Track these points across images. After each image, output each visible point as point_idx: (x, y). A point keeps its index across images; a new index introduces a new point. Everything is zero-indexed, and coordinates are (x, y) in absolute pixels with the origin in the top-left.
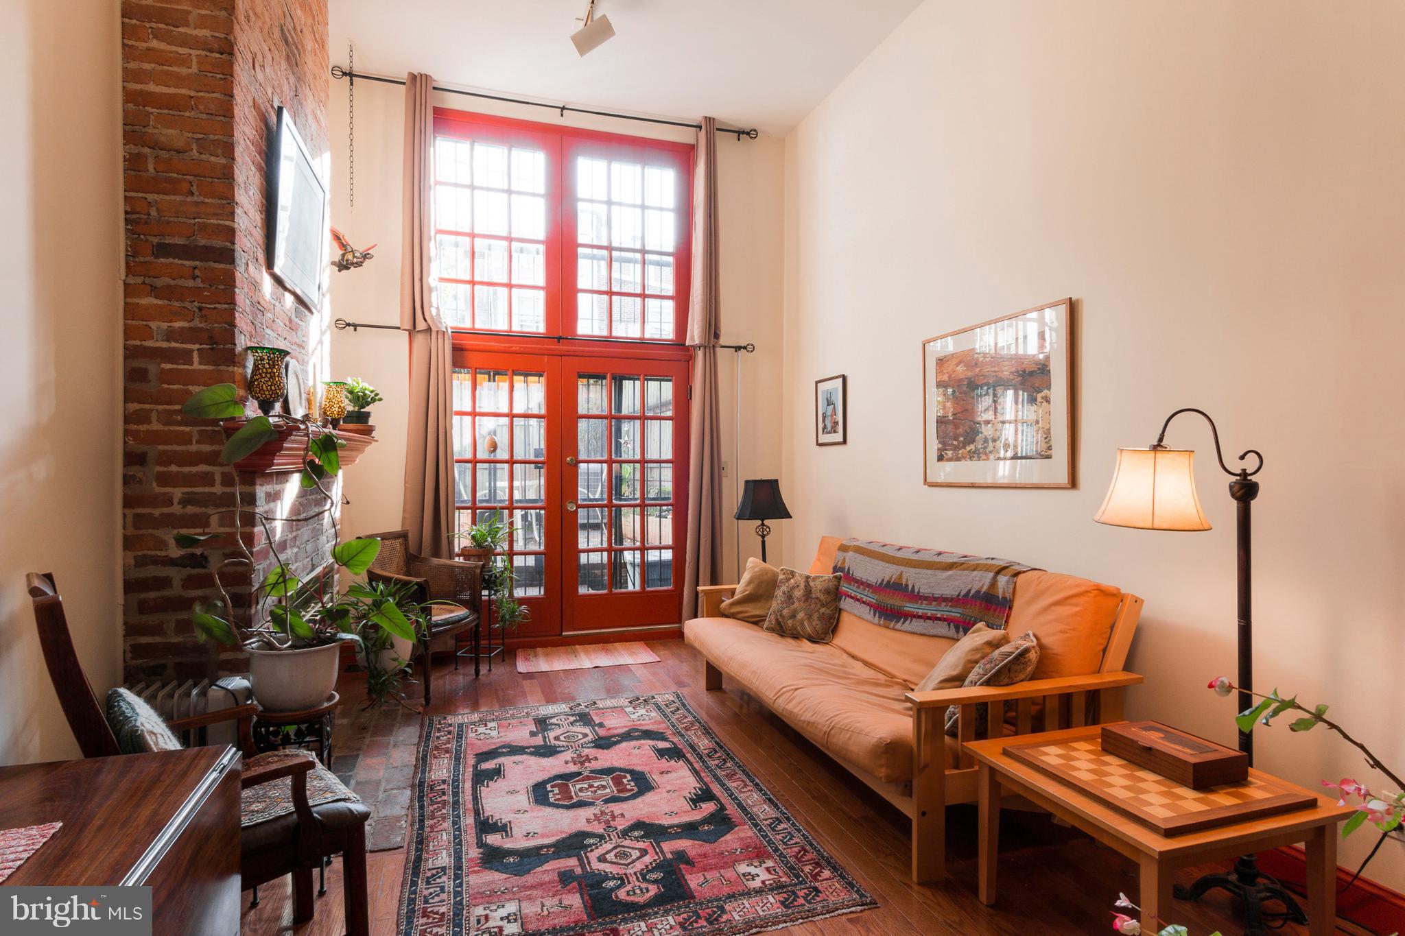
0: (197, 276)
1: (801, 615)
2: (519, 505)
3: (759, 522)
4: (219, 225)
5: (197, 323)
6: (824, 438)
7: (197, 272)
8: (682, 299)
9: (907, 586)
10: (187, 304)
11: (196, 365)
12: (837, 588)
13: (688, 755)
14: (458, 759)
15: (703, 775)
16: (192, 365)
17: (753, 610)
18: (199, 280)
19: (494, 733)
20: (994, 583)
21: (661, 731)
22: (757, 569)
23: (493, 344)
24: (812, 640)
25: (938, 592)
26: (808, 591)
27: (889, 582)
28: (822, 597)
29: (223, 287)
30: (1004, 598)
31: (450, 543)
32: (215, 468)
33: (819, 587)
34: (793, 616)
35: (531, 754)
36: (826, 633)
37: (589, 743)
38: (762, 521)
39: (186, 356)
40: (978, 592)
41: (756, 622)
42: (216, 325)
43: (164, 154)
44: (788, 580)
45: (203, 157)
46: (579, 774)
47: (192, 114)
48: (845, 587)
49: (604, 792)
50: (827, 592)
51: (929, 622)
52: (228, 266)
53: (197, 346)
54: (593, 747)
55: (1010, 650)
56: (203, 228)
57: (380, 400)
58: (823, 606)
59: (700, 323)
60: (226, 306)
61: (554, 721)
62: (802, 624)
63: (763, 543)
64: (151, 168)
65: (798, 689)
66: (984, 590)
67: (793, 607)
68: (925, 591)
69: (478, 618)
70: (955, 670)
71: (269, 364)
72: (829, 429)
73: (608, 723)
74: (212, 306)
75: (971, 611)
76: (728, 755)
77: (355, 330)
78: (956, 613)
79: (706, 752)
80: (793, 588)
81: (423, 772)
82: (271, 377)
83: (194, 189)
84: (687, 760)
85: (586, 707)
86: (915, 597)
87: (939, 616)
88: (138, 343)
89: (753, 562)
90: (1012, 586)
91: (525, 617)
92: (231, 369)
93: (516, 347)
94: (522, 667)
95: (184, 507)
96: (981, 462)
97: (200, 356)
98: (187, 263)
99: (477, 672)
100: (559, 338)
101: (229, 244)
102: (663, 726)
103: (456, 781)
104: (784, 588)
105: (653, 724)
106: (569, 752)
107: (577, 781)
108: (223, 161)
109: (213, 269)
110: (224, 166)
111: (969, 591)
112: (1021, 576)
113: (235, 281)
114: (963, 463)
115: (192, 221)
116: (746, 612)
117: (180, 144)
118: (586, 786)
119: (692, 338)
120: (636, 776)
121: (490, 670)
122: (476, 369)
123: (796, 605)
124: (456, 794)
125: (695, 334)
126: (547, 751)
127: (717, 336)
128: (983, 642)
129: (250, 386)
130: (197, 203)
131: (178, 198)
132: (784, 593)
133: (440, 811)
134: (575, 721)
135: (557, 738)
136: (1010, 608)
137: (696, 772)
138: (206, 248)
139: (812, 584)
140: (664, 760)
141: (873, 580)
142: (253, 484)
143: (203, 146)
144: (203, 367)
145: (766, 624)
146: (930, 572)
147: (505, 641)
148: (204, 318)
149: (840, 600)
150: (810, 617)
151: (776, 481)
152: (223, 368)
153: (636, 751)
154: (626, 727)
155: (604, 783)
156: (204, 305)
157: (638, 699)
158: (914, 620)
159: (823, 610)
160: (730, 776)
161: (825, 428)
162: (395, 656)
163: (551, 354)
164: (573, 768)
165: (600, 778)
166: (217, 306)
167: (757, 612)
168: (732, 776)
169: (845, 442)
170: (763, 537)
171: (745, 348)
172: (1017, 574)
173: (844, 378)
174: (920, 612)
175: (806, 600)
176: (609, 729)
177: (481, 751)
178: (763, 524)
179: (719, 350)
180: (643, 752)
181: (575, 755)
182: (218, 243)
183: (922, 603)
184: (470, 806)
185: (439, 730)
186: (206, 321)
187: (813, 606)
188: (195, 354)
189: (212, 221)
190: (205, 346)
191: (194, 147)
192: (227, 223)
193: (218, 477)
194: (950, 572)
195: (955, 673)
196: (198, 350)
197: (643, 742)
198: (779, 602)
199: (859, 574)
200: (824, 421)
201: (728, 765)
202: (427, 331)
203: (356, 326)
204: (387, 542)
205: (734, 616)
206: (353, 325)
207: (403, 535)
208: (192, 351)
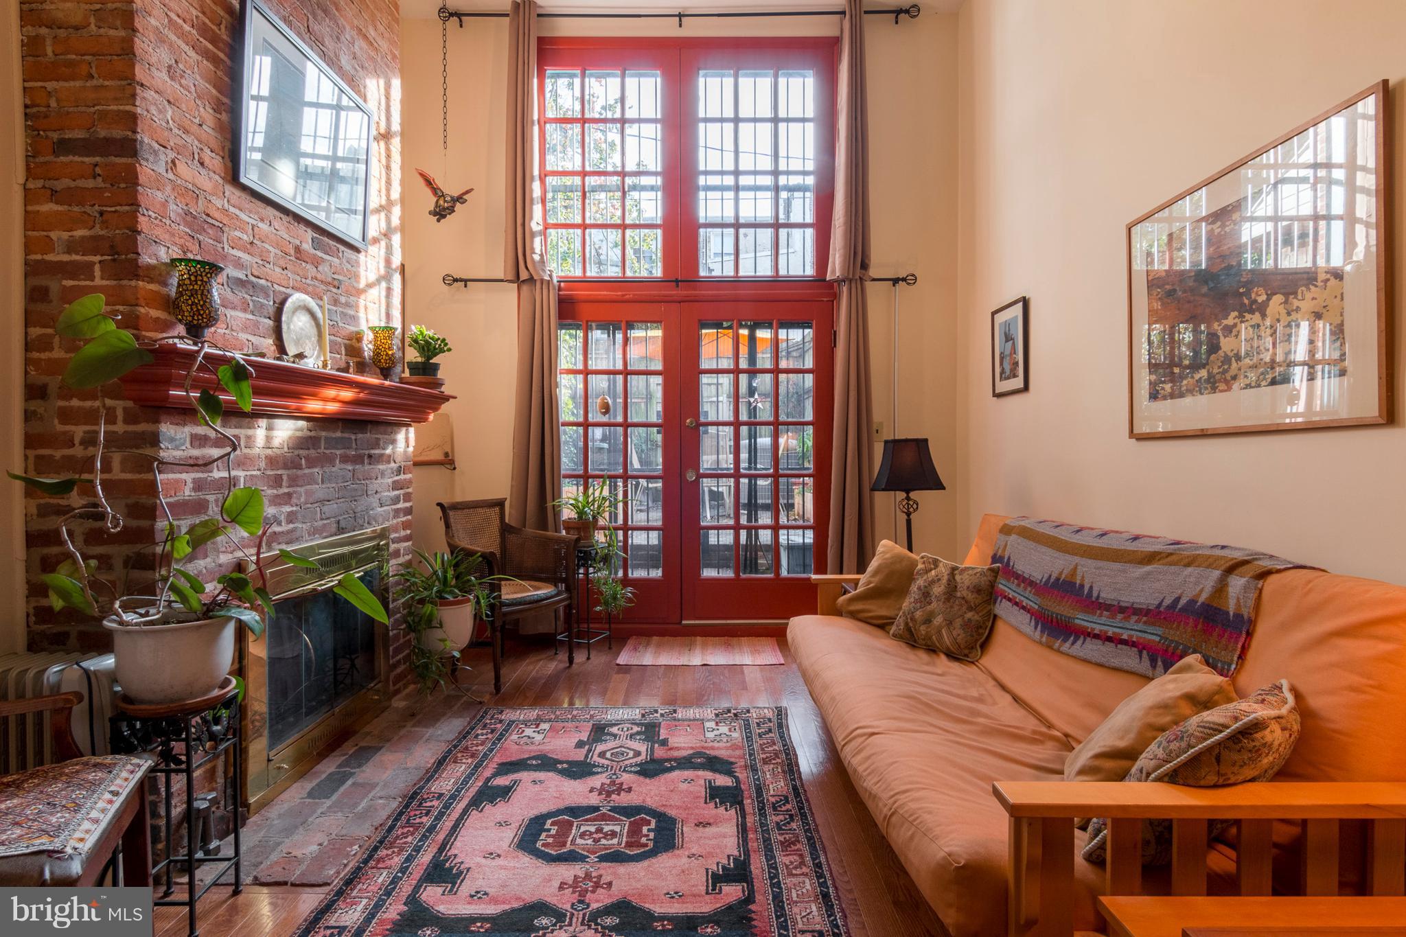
0: (99, 175)
1: (938, 620)
2: (635, 473)
3: (902, 495)
4: (119, 111)
5: (98, 231)
6: (1003, 386)
7: (98, 170)
8: (823, 226)
9: (1082, 586)
10: (88, 209)
11: (98, 281)
12: (992, 585)
13: (747, 802)
14: (477, 767)
15: (751, 836)
16: (93, 281)
17: (878, 609)
18: (100, 179)
19: (538, 737)
20: (1221, 589)
21: (732, 760)
22: (887, 556)
23: (607, 292)
24: (951, 656)
25: (1127, 599)
26: (952, 587)
27: (1058, 579)
28: (970, 597)
29: (123, 185)
30: (1238, 616)
31: (557, 513)
32: (117, 402)
33: (967, 583)
34: (928, 621)
35: (563, 772)
36: (973, 649)
37: (636, 765)
38: (908, 493)
39: (85, 270)
40: (1192, 602)
41: (882, 625)
42: (117, 232)
43: (62, 33)
44: (927, 571)
45: (102, 31)
46: (596, 809)
48: (1003, 585)
49: (610, 842)
50: (977, 590)
51: (1110, 647)
52: (130, 160)
53: (97, 258)
54: (636, 772)
55: (1221, 720)
56: (103, 115)
57: (449, 350)
58: (970, 609)
59: (842, 251)
60: (127, 208)
61: (614, 730)
62: (939, 632)
63: (909, 522)
64: (49, 51)
65: (874, 734)
66: (1201, 600)
67: (929, 608)
68: (1108, 595)
69: (570, 598)
70: (1122, 738)
71: (189, 279)
72: (1008, 372)
73: (673, 741)
74: (113, 209)
75: (1179, 634)
76: (801, 808)
77: (466, 286)
78: (1152, 634)
79: (772, 800)
80: (932, 582)
81: (428, 780)
82: (192, 295)
83: (93, 71)
84: (743, 810)
85: (662, 715)
86: (1094, 604)
87: (1125, 637)
88: (38, 257)
89: (884, 546)
90: (1253, 596)
91: (629, 600)
92: (133, 283)
93: (630, 295)
94: (623, 659)
95: (86, 448)
96: (1218, 395)
97: (102, 270)
98: (86, 160)
99: (571, 661)
100: (677, 281)
101: (130, 133)
102: (738, 753)
103: (453, 797)
104: (920, 582)
105: (727, 748)
106: (604, 775)
107: (587, 820)
108: (124, 33)
109: (114, 165)
110: (125, 40)
111: (1178, 599)
112: (1273, 579)
113: (137, 178)
114: (1188, 400)
115: (92, 110)
116: (869, 611)
117: (77, 19)
118: (593, 829)
119: (834, 271)
120: (663, 825)
121: (588, 658)
122: (587, 322)
123: (934, 605)
124: (438, 818)
125: (836, 267)
126: (579, 770)
127: (865, 266)
128: (1178, 693)
129: (172, 306)
130: (96, 88)
131: (77, 84)
132: (919, 588)
133: (406, 837)
134: (638, 733)
135: (602, 755)
136: (1249, 635)
137: (743, 830)
138: (106, 139)
139: (958, 578)
140: (712, 805)
141: (1038, 575)
142: (157, 421)
143: (101, 18)
144: (105, 283)
145: (893, 629)
146: (1117, 566)
147: (613, 626)
148: (105, 225)
149: (995, 603)
150: (950, 623)
151: (926, 441)
152: (125, 282)
153: (684, 786)
154: (692, 748)
155: (617, 829)
156: (105, 209)
157: (729, 711)
158: (1088, 639)
159: (969, 615)
160: (786, 845)
161: (1002, 372)
162: (444, 636)
163: (669, 300)
164: (594, 800)
165: (617, 820)
166: (118, 208)
167: (884, 612)
168: (789, 846)
169: (1026, 388)
170: (908, 514)
171: (904, 280)
172: (1264, 574)
173: (1025, 302)
174: (1097, 629)
175: (948, 600)
176: (671, 749)
177: (509, 760)
178: (908, 498)
179: (868, 285)
180: (692, 789)
181: (608, 781)
182: (118, 133)
183: (1101, 615)
184: (441, 837)
185: (484, 727)
186: (107, 228)
187: (956, 608)
188: (97, 268)
189: (112, 107)
190: (106, 257)
191: (92, 20)
192: (128, 108)
193: (119, 413)
194: (1148, 568)
195: (1122, 744)
196: (100, 262)
197: (701, 773)
198: (912, 600)
199: (1021, 567)
200: (1001, 364)
201: (794, 825)
202: (531, 280)
203: (466, 281)
204: (480, 510)
205: (854, 615)
206: (461, 280)
207: (500, 504)
208: (93, 264)
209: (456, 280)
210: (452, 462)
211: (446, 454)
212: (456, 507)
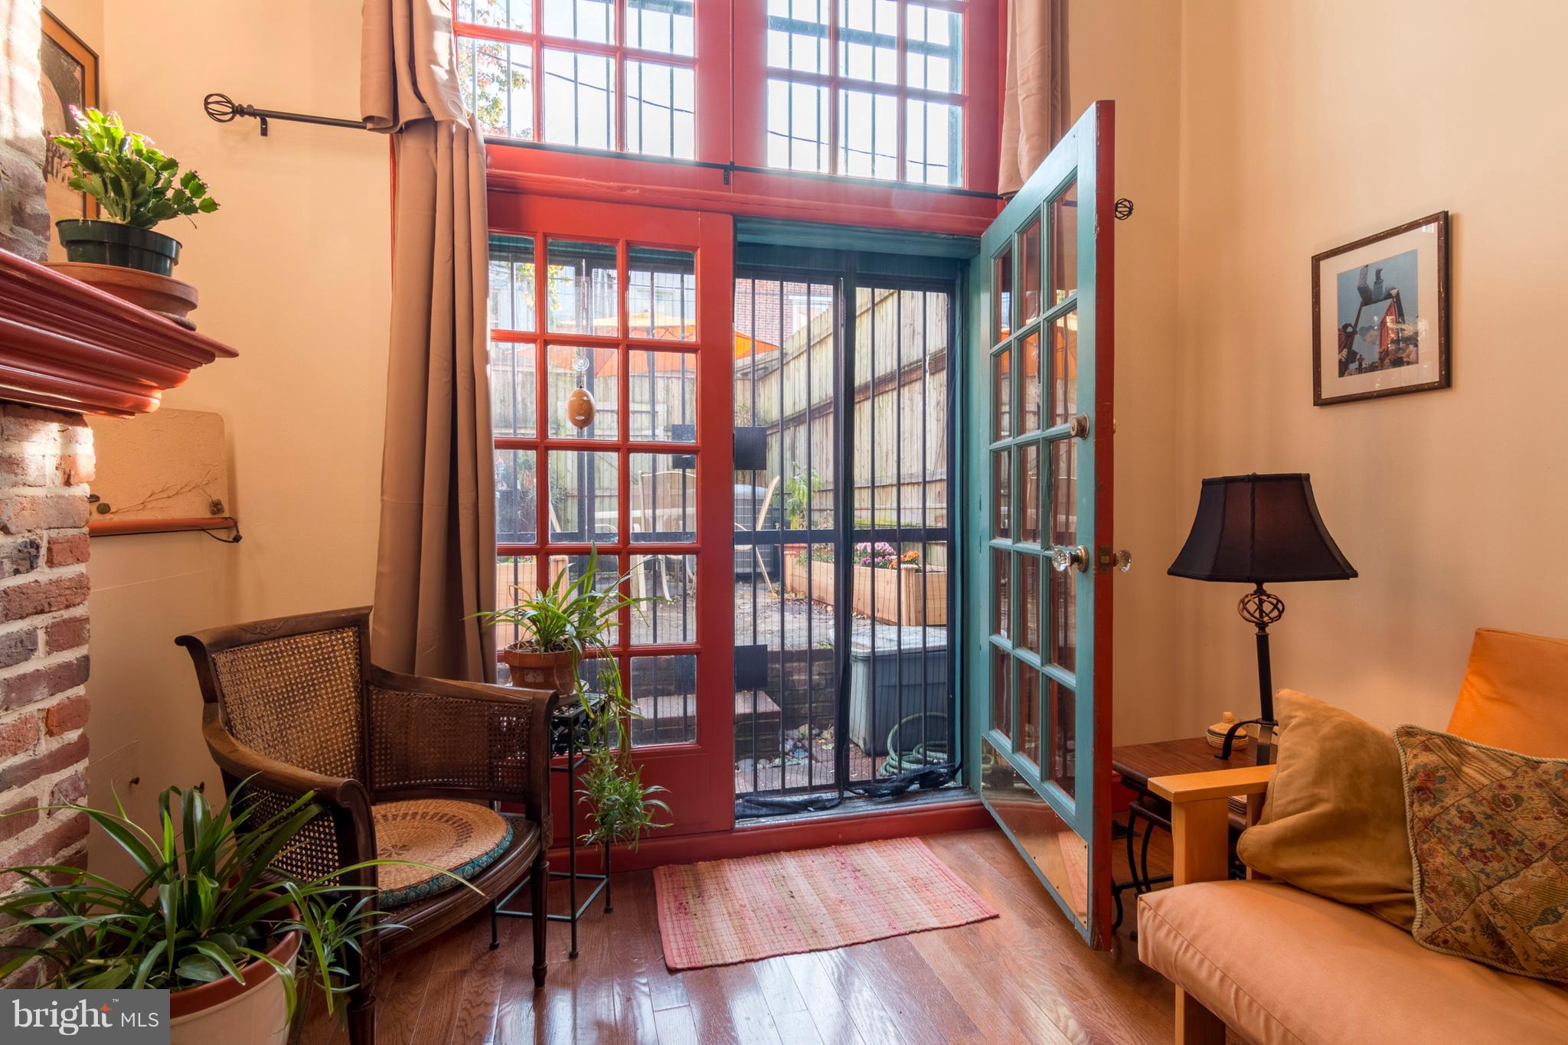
2: (643, 543)
23: (583, 180)
31: (486, 634)
38: (1260, 585)
41: (1379, 909)
57: (211, 206)
63: (1263, 642)
72: (1371, 358)
77: (264, 125)
93: (633, 190)
99: (539, 972)
116: (1336, 872)
119: (1014, 177)
122: (546, 236)
151: (1307, 477)
161: (1349, 360)
169: (1446, 381)
170: (1262, 626)
173: (1446, 224)
178: (1260, 591)
200: (1347, 345)
202: (427, 124)
203: (264, 116)
204: (304, 640)
205: (1287, 881)
206: (252, 112)
207: (356, 622)
209: (239, 111)
210: (231, 524)
211: (216, 507)
212: (234, 640)
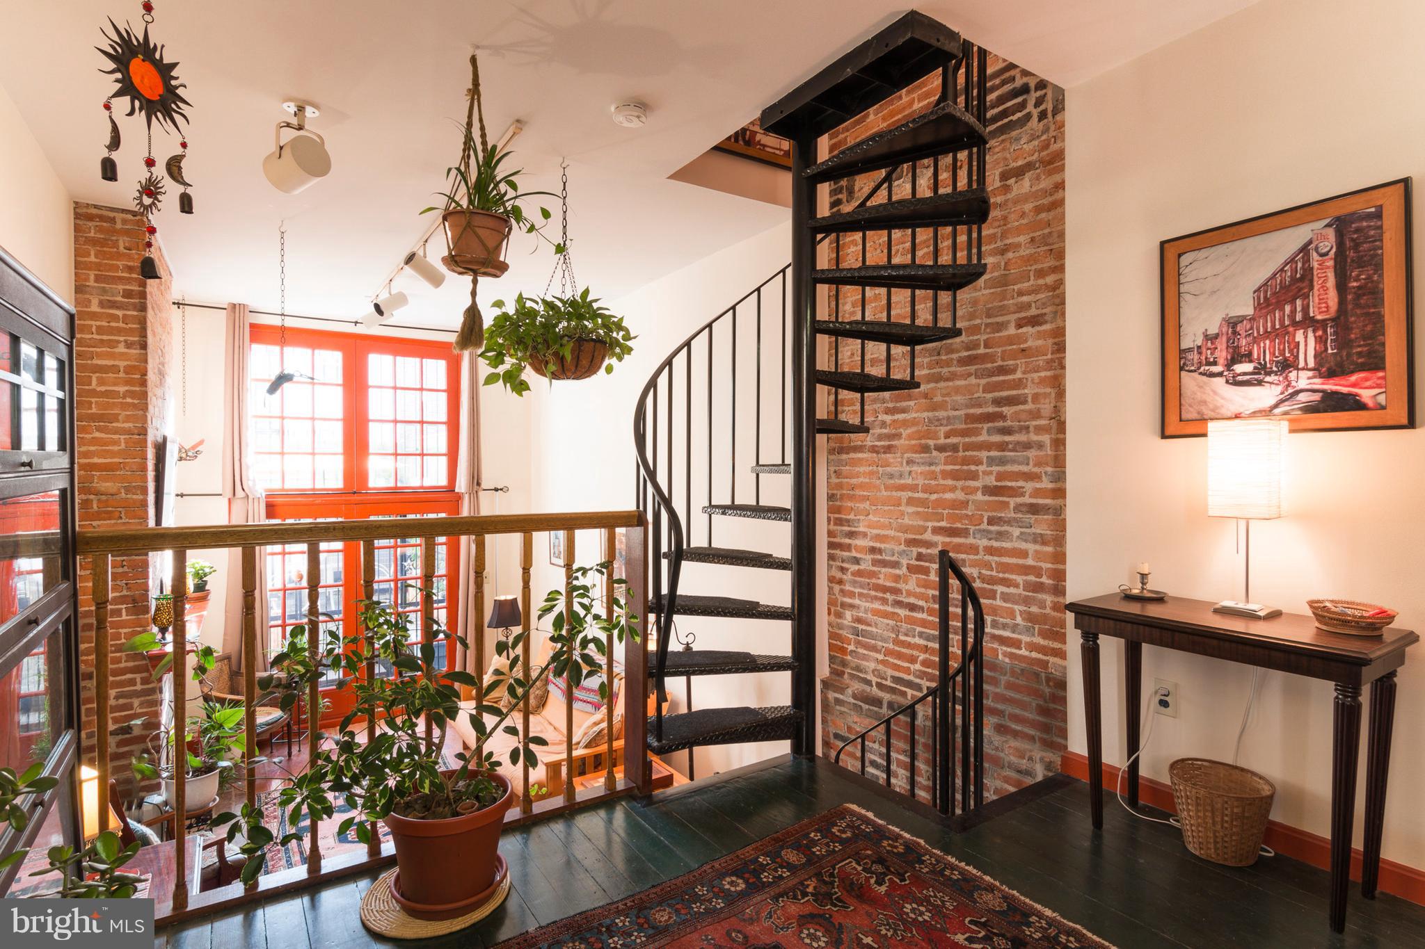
0: (125, 566)
3: (504, 630)
5: (125, 593)
6: (554, 560)
7: (125, 563)
8: (453, 455)
10: (119, 583)
11: (124, 617)
16: (122, 617)
22: (498, 665)
23: (300, 499)
25: (590, 686)
29: (140, 570)
30: (616, 692)
32: (136, 675)
36: (538, 707)
38: (506, 628)
39: (118, 612)
42: (137, 592)
43: (104, 498)
45: (129, 496)
47: (122, 473)
48: (551, 678)
51: (585, 704)
53: (125, 606)
60: (143, 580)
64: (95, 506)
69: (290, 715)
70: (579, 738)
72: (557, 555)
74: (134, 581)
77: (182, 498)
78: (596, 699)
83: (123, 515)
86: (581, 687)
88: (87, 609)
89: (496, 660)
90: (618, 686)
91: (328, 707)
92: (145, 613)
93: (318, 501)
97: (127, 611)
99: (290, 754)
100: (355, 493)
108: (141, 497)
109: (134, 560)
110: (142, 500)
117: (114, 491)
119: (460, 487)
125: (462, 483)
127: (479, 484)
130: (124, 524)
131: (113, 522)
136: (617, 698)
143: (128, 490)
144: (128, 617)
148: (129, 589)
149: (548, 686)
152: (142, 616)
156: (129, 581)
161: (554, 553)
162: (232, 756)
163: (348, 503)
166: (137, 581)
170: (507, 637)
171: (501, 489)
172: (621, 679)
179: (481, 494)
184: (296, 850)
185: (267, 804)
186: (131, 591)
188: (124, 610)
190: (130, 605)
191: (123, 491)
193: (138, 680)
195: (578, 740)
196: (126, 608)
200: (554, 549)
206: (182, 495)
208: (121, 609)
